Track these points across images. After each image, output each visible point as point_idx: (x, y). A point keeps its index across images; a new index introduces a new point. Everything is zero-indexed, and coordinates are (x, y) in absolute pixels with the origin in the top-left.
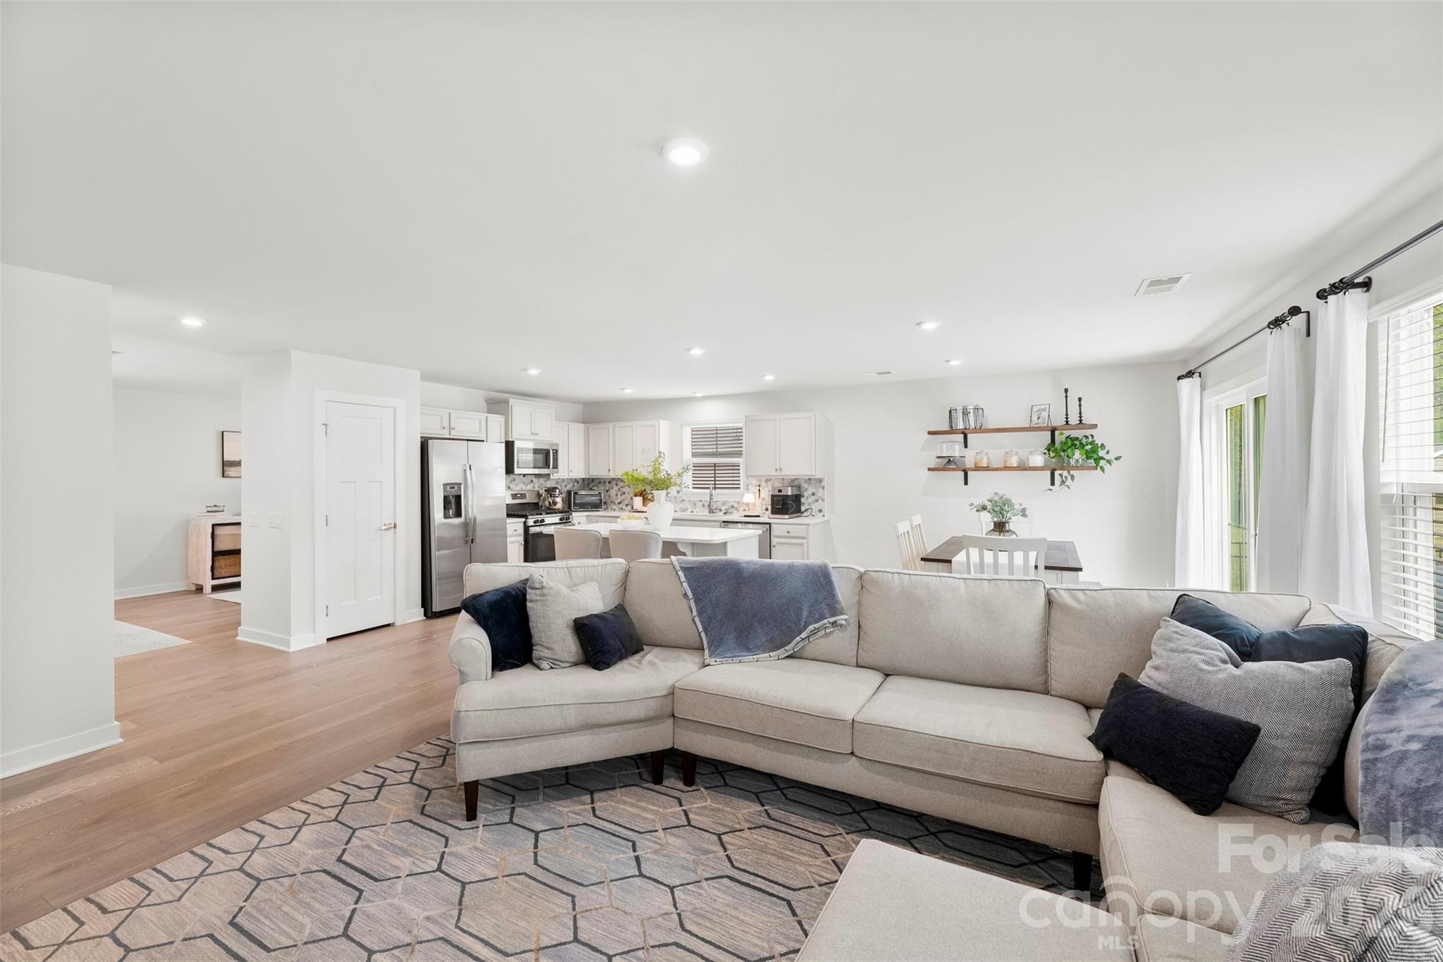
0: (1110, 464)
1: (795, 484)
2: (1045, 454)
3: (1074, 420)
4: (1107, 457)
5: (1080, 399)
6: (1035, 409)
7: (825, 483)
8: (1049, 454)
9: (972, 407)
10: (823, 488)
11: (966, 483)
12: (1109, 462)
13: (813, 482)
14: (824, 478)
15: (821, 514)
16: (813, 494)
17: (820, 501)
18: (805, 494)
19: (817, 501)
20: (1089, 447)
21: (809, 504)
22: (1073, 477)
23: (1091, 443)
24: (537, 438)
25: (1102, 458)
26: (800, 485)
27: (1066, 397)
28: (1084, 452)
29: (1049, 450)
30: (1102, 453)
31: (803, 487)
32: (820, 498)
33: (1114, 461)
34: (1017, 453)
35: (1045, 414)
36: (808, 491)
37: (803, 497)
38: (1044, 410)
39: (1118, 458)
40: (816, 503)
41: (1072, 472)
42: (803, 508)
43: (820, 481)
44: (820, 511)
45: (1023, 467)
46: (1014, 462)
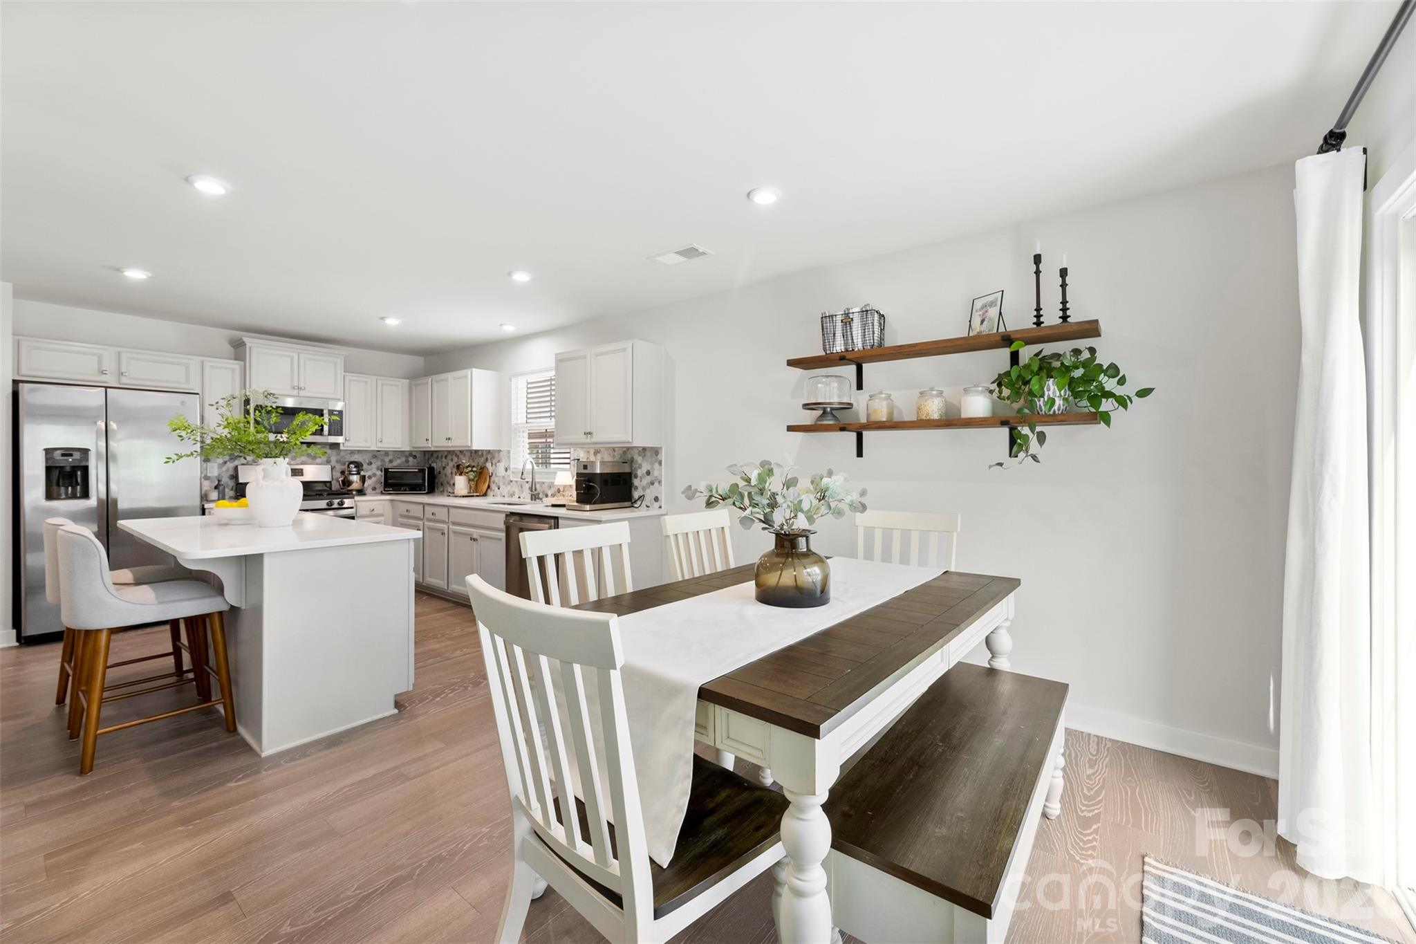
0: (1125, 407)
1: (627, 455)
2: (991, 392)
3: (1051, 318)
4: (1119, 391)
5: (1064, 273)
6: (978, 304)
7: (662, 456)
8: (1000, 392)
9: (857, 309)
10: (660, 463)
11: (860, 454)
12: (1123, 402)
13: (648, 454)
14: (661, 448)
15: (656, 505)
16: (648, 473)
17: (656, 484)
18: (639, 473)
19: (652, 484)
20: (1078, 373)
21: (644, 489)
22: (1042, 438)
23: (1085, 364)
24: (302, 393)
25: (1109, 395)
26: (633, 458)
27: (1038, 273)
28: (1066, 380)
29: (1000, 385)
30: (1110, 384)
31: (637, 461)
32: (656, 479)
33: (1135, 399)
34: (941, 392)
35: (993, 313)
36: (643, 466)
37: (636, 477)
38: (992, 304)
39: (1143, 393)
40: (651, 486)
41: (1038, 429)
42: (636, 495)
43: (656, 451)
44: (656, 499)
45: (952, 421)
46: (934, 409)
